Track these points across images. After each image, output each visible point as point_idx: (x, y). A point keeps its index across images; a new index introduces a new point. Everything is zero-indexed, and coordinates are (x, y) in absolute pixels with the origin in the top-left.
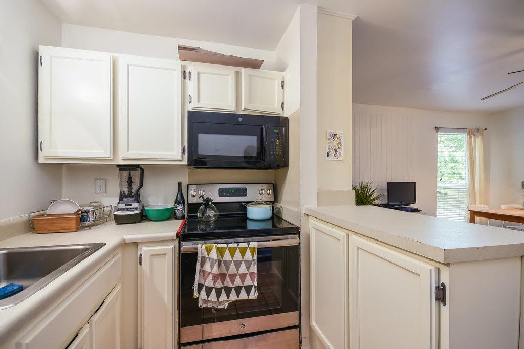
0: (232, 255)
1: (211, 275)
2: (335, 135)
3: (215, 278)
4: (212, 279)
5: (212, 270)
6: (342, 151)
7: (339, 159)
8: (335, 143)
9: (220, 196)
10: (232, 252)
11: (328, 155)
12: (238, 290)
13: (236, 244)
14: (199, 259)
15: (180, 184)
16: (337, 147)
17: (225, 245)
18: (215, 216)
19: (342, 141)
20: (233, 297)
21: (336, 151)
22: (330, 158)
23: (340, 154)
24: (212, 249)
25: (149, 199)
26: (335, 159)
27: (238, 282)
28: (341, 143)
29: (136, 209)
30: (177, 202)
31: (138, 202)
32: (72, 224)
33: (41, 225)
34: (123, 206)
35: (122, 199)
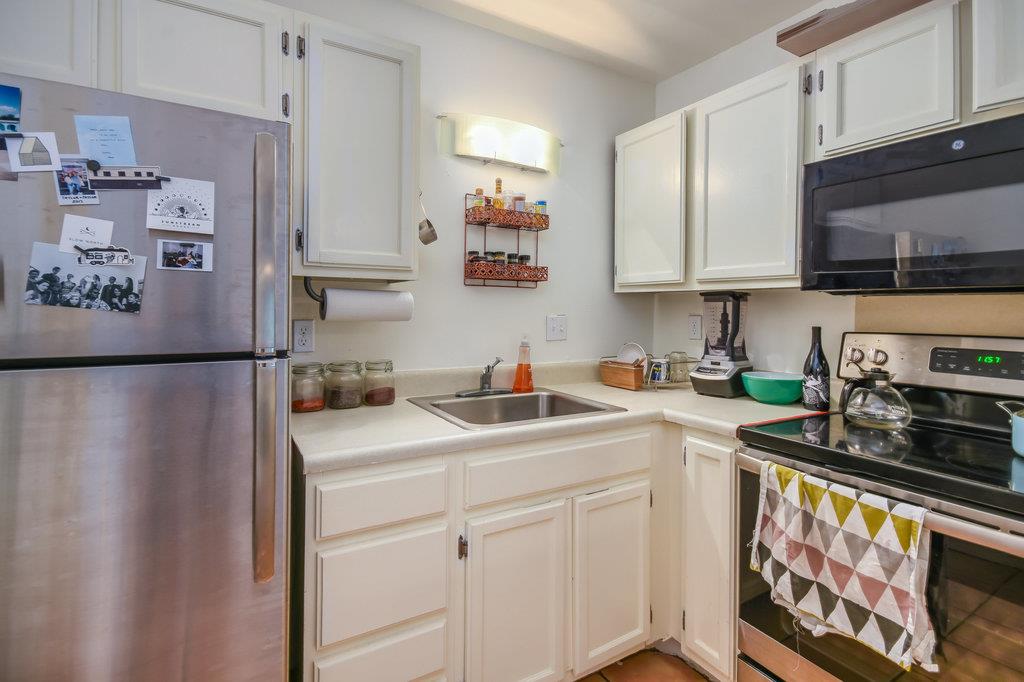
0: (842, 515)
1: (783, 538)
3: (795, 548)
4: (784, 546)
5: (786, 527)
9: (933, 368)
10: (843, 508)
12: (858, 616)
13: (854, 490)
14: (763, 490)
15: (817, 332)
17: (823, 483)
18: (903, 420)
20: (840, 621)
24: (789, 480)
25: (768, 358)
27: (854, 591)
29: (725, 371)
30: (809, 371)
31: (733, 359)
32: (631, 378)
33: (606, 373)
34: (707, 364)
35: (707, 352)
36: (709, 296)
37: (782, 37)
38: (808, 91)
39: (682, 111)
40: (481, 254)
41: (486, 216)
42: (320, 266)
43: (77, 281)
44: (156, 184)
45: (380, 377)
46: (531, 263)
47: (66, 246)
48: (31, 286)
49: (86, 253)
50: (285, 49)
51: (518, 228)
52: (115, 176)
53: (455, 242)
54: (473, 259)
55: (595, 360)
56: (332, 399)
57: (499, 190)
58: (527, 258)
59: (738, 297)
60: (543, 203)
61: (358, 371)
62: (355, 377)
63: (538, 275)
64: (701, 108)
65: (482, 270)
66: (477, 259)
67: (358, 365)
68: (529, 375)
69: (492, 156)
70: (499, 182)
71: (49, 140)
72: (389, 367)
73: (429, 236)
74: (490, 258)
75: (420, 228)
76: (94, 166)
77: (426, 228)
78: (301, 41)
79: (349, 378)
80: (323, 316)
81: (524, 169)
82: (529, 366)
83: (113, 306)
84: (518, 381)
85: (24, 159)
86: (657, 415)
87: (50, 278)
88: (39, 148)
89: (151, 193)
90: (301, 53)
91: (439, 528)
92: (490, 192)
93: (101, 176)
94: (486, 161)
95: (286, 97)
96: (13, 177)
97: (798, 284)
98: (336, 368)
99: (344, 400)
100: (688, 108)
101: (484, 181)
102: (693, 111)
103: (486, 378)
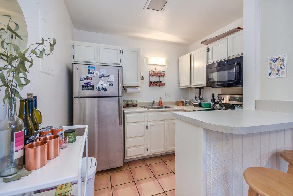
2: (277, 59)
6: (285, 70)
7: (281, 77)
8: (278, 65)
9: (230, 100)
11: (270, 74)
15: (213, 94)
16: (280, 67)
19: (285, 62)
21: (278, 71)
22: (272, 76)
23: (282, 73)
26: (277, 76)
28: (284, 64)
29: (198, 102)
30: (212, 102)
31: (200, 100)
32: (181, 104)
33: (177, 103)
34: (195, 101)
35: (196, 99)
36: (196, 88)
37: (202, 43)
38: (208, 51)
39: (189, 53)
40: (152, 81)
41: (153, 74)
42: (126, 84)
43: (101, 88)
44: (108, 76)
45: (135, 103)
46: (162, 83)
47: (100, 84)
48: (97, 88)
49: (102, 84)
50: (120, 52)
51: (159, 76)
52: (104, 76)
53: (147, 79)
54: (151, 82)
55: (175, 101)
56: (127, 106)
57: (155, 70)
58: (161, 82)
59: (200, 88)
60: (164, 71)
61: (131, 101)
62: (131, 102)
63: (163, 85)
64: (193, 53)
65: (153, 84)
66: (152, 82)
67: (131, 100)
68: (161, 103)
69: (154, 64)
70: (155, 68)
71: (98, 72)
72: (136, 101)
73: (143, 79)
74: (154, 82)
75: (141, 78)
76: (102, 75)
77: (142, 78)
78: (123, 51)
79: (130, 103)
80: (126, 92)
81: (160, 65)
82: (161, 101)
83: (104, 91)
84: (159, 104)
85: (96, 74)
86: (182, 109)
87: (98, 87)
88: (97, 73)
89: (108, 77)
90: (123, 53)
91: (143, 123)
92: (154, 70)
93: (103, 76)
94: (153, 65)
95: (121, 60)
96: (95, 76)
97: (206, 86)
98: (128, 101)
99: (129, 106)
100: (190, 53)
101: (153, 68)
102: (191, 53)
103: (153, 103)
